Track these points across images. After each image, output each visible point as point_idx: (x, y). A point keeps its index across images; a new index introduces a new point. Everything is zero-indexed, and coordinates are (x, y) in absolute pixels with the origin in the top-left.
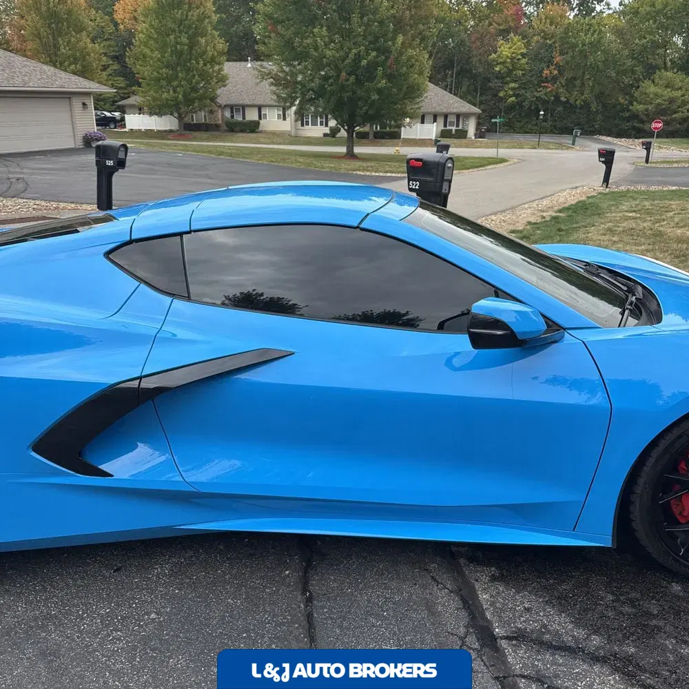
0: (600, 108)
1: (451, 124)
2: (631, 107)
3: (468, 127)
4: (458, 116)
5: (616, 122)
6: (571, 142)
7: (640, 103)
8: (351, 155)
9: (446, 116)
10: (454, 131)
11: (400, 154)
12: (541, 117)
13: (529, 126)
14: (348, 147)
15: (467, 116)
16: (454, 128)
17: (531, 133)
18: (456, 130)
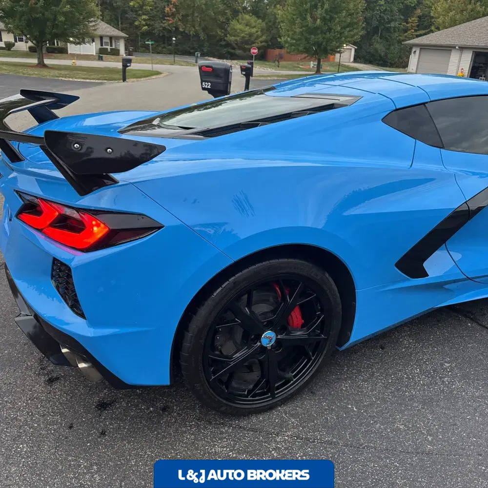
0: (206, 37)
1: (107, 44)
2: (226, 38)
3: (119, 47)
4: (111, 38)
5: (218, 48)
6: (194, 61)
7: (231, 35)
8: (42, 65)
9: (101, 38)
10: (109, 50)
11: (77, 65)
12: (174, 42)
13: (160, 48)
14: (39, 59)
15: (118, 38)
16: (109, 47)
17: (162, 53)
18: (110, 49)
